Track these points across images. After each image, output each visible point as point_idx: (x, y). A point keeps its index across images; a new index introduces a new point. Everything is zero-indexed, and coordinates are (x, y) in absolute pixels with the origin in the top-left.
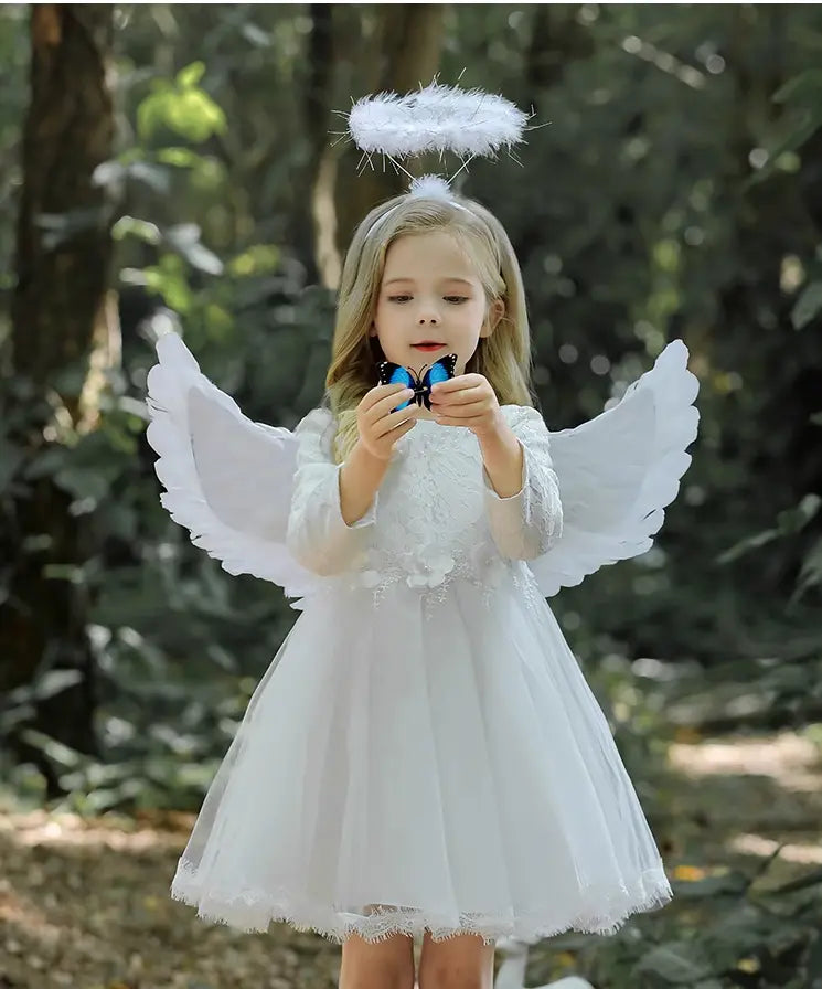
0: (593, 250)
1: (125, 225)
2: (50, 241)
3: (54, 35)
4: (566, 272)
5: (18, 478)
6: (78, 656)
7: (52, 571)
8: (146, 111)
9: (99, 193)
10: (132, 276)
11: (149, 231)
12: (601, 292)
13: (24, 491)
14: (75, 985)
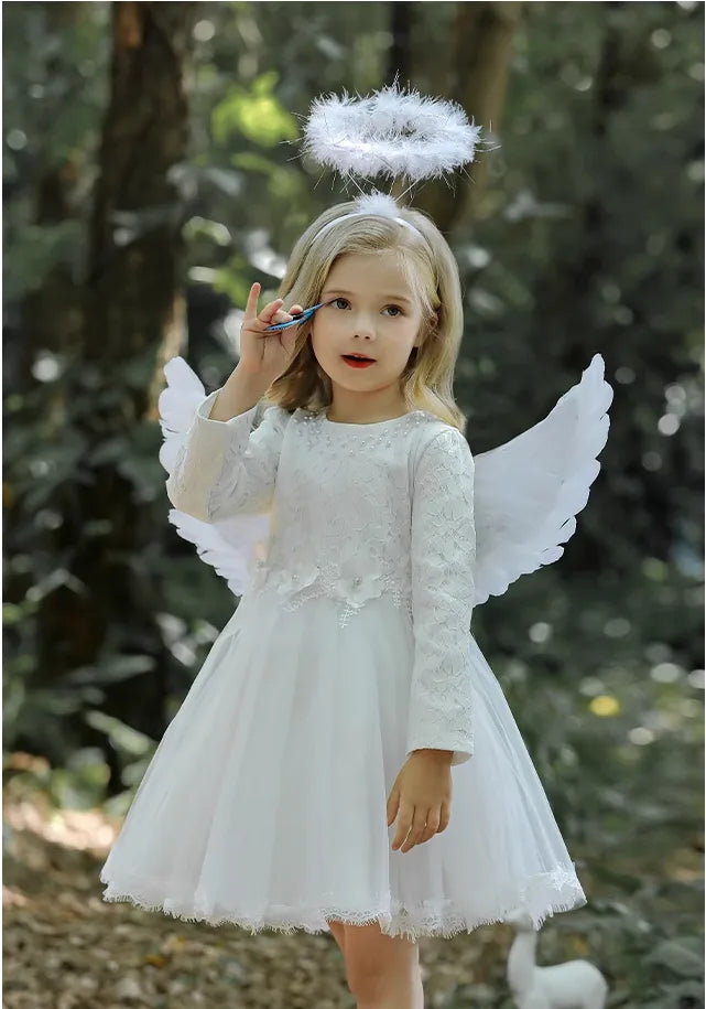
0: (653, 281)
1: (195, 225)
2: (123, 237)
3: (134, 38)
4: (625, 301)
5: (81, 465)
6: (148, 642)
7: (112, 557)
8: (220, 116)
9: (172, 193)
10: (202, 275)
11: (220, 233)
12: (661, 322)
13: (87, 478)
14: (112, 959)
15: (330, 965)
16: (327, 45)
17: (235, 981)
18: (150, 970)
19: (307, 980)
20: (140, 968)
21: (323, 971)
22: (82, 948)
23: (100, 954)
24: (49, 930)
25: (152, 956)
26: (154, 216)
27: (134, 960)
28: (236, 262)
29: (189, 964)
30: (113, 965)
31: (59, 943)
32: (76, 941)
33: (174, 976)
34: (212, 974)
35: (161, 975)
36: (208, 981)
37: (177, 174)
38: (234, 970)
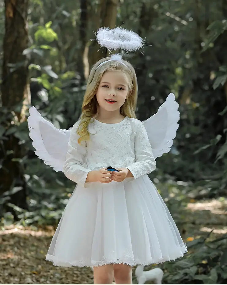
1: (32, 66)
2: (12, 70)
3: (11, 15)
5: (4, 135)
6: (21, 182)
7: (14, 160)
10: (34, 80)
11: (38, 67)
13: (6, 138)
14: (22, 271)
15: (83, 272)
16: (65, 13)
17: (58, 278)
18: (34, 275)
19: (77, 277)
20: (31, 275)
21: (82, 274)
22: (14, 267)
23: (19, 269)
24: (4, 263)
25: (34, 271)
26: (20, 64)
27: (29, 272)
28: (44, 75)
29: (45, 274)
30: (23, 273)
31: (7, 267)
32: (12, 265)
33: (41, 277)
34: (52, 277)
35: (37, 277)
36: (51, 278)
37: (26, 52)
38: (57, 275)
